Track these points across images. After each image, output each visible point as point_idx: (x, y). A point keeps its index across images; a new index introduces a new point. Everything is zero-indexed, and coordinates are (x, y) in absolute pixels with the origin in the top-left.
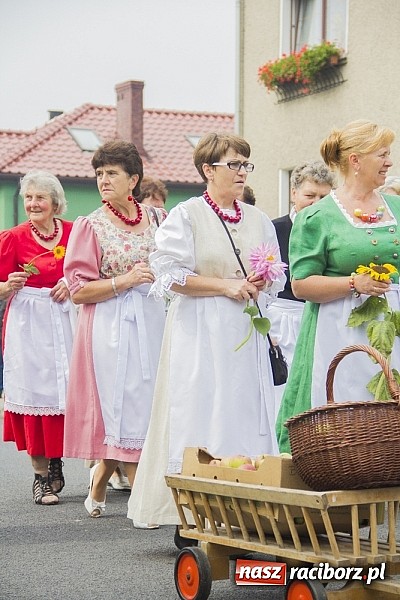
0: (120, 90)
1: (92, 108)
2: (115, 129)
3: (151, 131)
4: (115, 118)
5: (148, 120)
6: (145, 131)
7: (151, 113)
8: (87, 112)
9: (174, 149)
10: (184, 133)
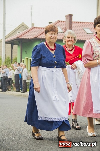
0: (67, 17)
1: (59, 21)
2: (65, 27)
3: (74, 27)
4: (65, 24)
5: (73, 24)
6: (72, 27)
7: (74, 22)
8: (58, 22)
9: (80, 32)
10: (82, 27)
